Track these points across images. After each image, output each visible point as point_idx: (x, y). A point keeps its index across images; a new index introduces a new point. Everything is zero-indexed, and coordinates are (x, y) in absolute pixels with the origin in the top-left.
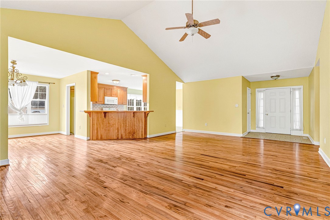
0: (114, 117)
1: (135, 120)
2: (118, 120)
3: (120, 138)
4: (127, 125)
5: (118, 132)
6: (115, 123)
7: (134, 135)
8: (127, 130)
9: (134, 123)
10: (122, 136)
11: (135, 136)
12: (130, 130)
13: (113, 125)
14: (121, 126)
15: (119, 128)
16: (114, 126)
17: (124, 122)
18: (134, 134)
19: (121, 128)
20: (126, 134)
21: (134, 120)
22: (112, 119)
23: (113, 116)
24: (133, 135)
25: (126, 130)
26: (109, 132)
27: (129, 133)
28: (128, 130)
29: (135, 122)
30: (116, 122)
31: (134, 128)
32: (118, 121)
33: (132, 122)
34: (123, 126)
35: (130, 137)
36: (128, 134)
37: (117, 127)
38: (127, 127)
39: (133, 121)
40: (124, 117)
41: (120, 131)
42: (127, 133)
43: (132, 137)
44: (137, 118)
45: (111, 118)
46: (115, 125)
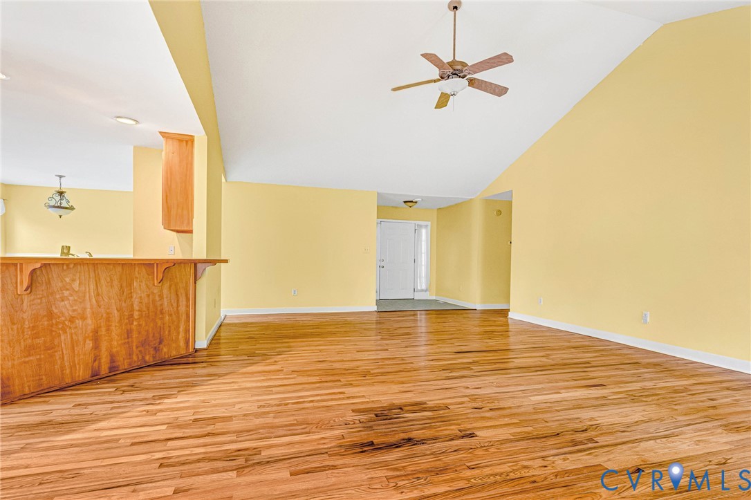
0: (76, 285)
1: (165, 291)
2: (98, 294)
3: (107, 371)
4: (136, 315)
5: (96, 347)
6: (84, 309)
7: (161, 346)
8: (135, 335)
9: (162, 305)
10: (112, 361)
11: (165, 350)
12: (148, 331)
13: (72, 320)
14: (108, 320)
15: (103, 331)
16: (79, 322)
17: (123, 304)
18: (160, 343)
19: (108, 330)
20: (130, 348)
21: (161, 291)
22: (66, 293)
23: (73, 280)
24: (155, 348)
25: (129, 333)
26: (51, 356)
27: (143, 343)
28: (139, 333)
29: (165, 300)
30: (88, 305)
31: (159, 323)
32: (97, 301)
33: (154, 301)
34: (117, 319)
35: (147, 358)
36: (137, 347)
37: (90, 328)
38: (135, 323)
39: (157, 298)
40: (124, 284)
41: (104, 345)
42: (134, 344)
43: (153, 357)
44: (170, 286)
45: (64, 288)
46: (84, 318)
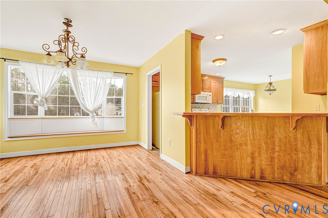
0: (242, 127)
1: (299, 136)
2: (254, 133)
3: (259, 178)
4: (277, 148)
5: (253, 162)
6: (247, 140)
7: (296, 173)
8: (276, 161)
9: (296, 145)
10: (262, 173)
11: (299, 177)
12: (285, 160)
13: (241, 145)
14: (259, 148)
15: (256, 154)
16: (244, 147)
17: (269, 141)
18: (295, 170)
19: (259, 154)
20: (273, 168)
21: (296, 135)
22: (238, 131)
23: (241, 125)
24: (291, 174)
25: (272, 159)
26: (232, 161)
27: (282, 168)
28: (279, 160)
29: (299, 142)
30: (249, 139)
31: (294, 157)
32: (253, 137)
33: (289, 141)
34: (265, 149)
35: (285, 178)
36: (278, 169)
37: (250, 151)
38: (276, 154)
39: (292, 140)
40: (269, 129)
41: (257, 162)
42: (276, 167)
43: (290, 179)
44: (303, 132)
45: (237, 128)
46: (247, 145)
